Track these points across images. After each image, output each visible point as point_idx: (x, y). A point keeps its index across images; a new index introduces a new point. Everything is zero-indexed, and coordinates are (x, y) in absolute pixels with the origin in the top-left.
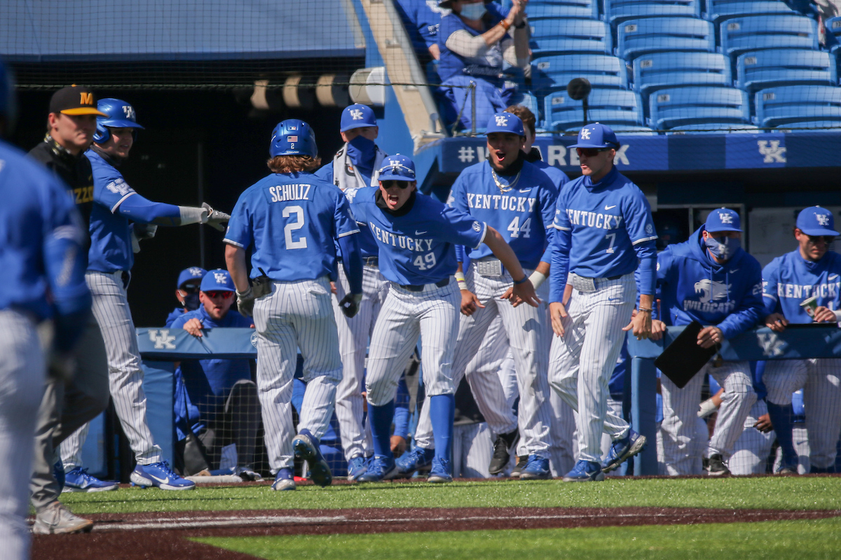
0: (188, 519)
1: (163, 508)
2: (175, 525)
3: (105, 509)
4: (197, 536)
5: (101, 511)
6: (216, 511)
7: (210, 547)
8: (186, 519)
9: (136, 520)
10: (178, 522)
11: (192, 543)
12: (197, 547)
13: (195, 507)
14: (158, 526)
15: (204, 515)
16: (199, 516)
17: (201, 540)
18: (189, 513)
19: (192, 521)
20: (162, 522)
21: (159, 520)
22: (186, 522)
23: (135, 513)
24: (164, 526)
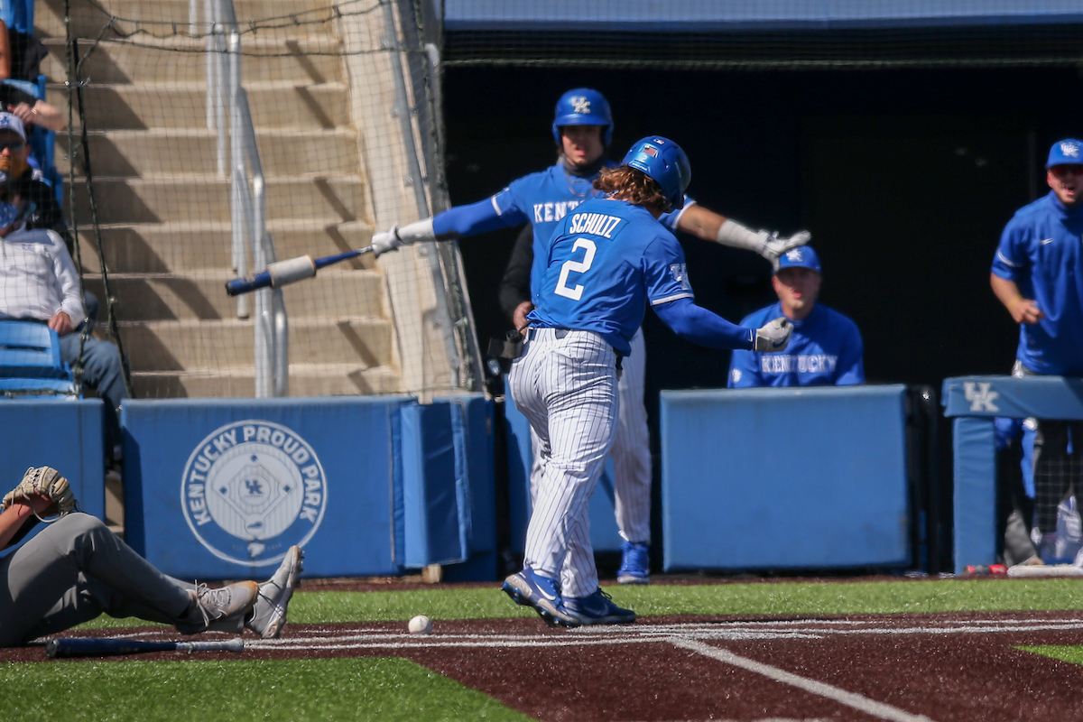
0: (1016, 622)
1: (983, 607)
2: (998, 629)
3: (907, 607)
4: (1026, 644)
5: (902, 610)
6: (1051, 611)
7: (1043, 658)
8: (1012, 621)
9: (947, 622)
10: (1002, 625)
11: (1020, 652)
12: (1026, 657)
13: (1024, 606)
14: (977, 629)
15: (1036, 617)
16: (1029, 617)
17: (1031, 649)
18: (1016, 614)
19: (1020, 625)
20: (982, 625)
21: (978, 622)
22: (1011, 626)
23: (947, 612)
24: (984, 629)
